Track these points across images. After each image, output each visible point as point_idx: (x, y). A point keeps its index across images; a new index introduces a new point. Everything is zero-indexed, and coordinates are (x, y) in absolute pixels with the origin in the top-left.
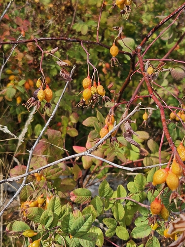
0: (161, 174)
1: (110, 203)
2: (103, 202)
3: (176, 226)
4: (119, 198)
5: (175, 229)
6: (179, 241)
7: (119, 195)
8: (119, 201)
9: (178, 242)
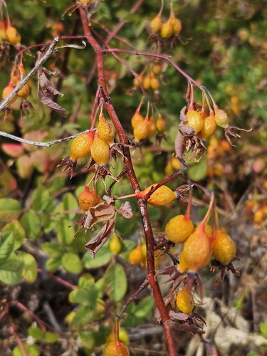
0: (82, 141)
1: (53, 221)
2: (40, 219)
3: (97, 214)
4: (67, 212)
5: (95, 218)
6: (101, 237)
7: (66, 208)
8: (67, 216)
9: (99, 238)
